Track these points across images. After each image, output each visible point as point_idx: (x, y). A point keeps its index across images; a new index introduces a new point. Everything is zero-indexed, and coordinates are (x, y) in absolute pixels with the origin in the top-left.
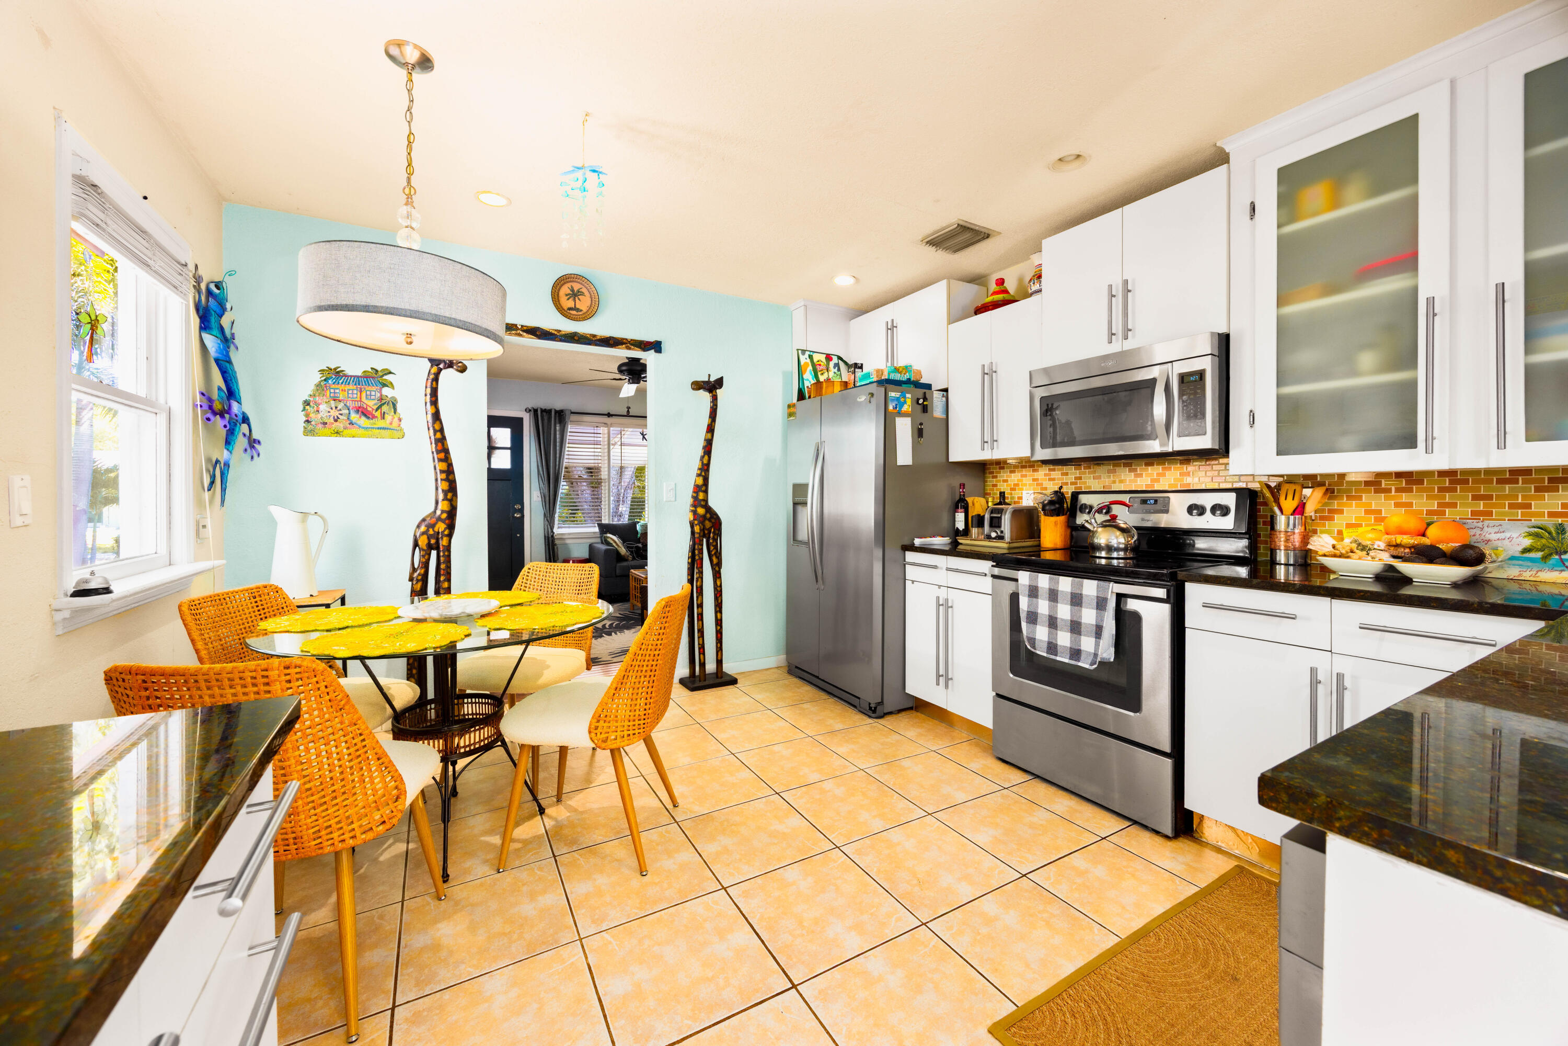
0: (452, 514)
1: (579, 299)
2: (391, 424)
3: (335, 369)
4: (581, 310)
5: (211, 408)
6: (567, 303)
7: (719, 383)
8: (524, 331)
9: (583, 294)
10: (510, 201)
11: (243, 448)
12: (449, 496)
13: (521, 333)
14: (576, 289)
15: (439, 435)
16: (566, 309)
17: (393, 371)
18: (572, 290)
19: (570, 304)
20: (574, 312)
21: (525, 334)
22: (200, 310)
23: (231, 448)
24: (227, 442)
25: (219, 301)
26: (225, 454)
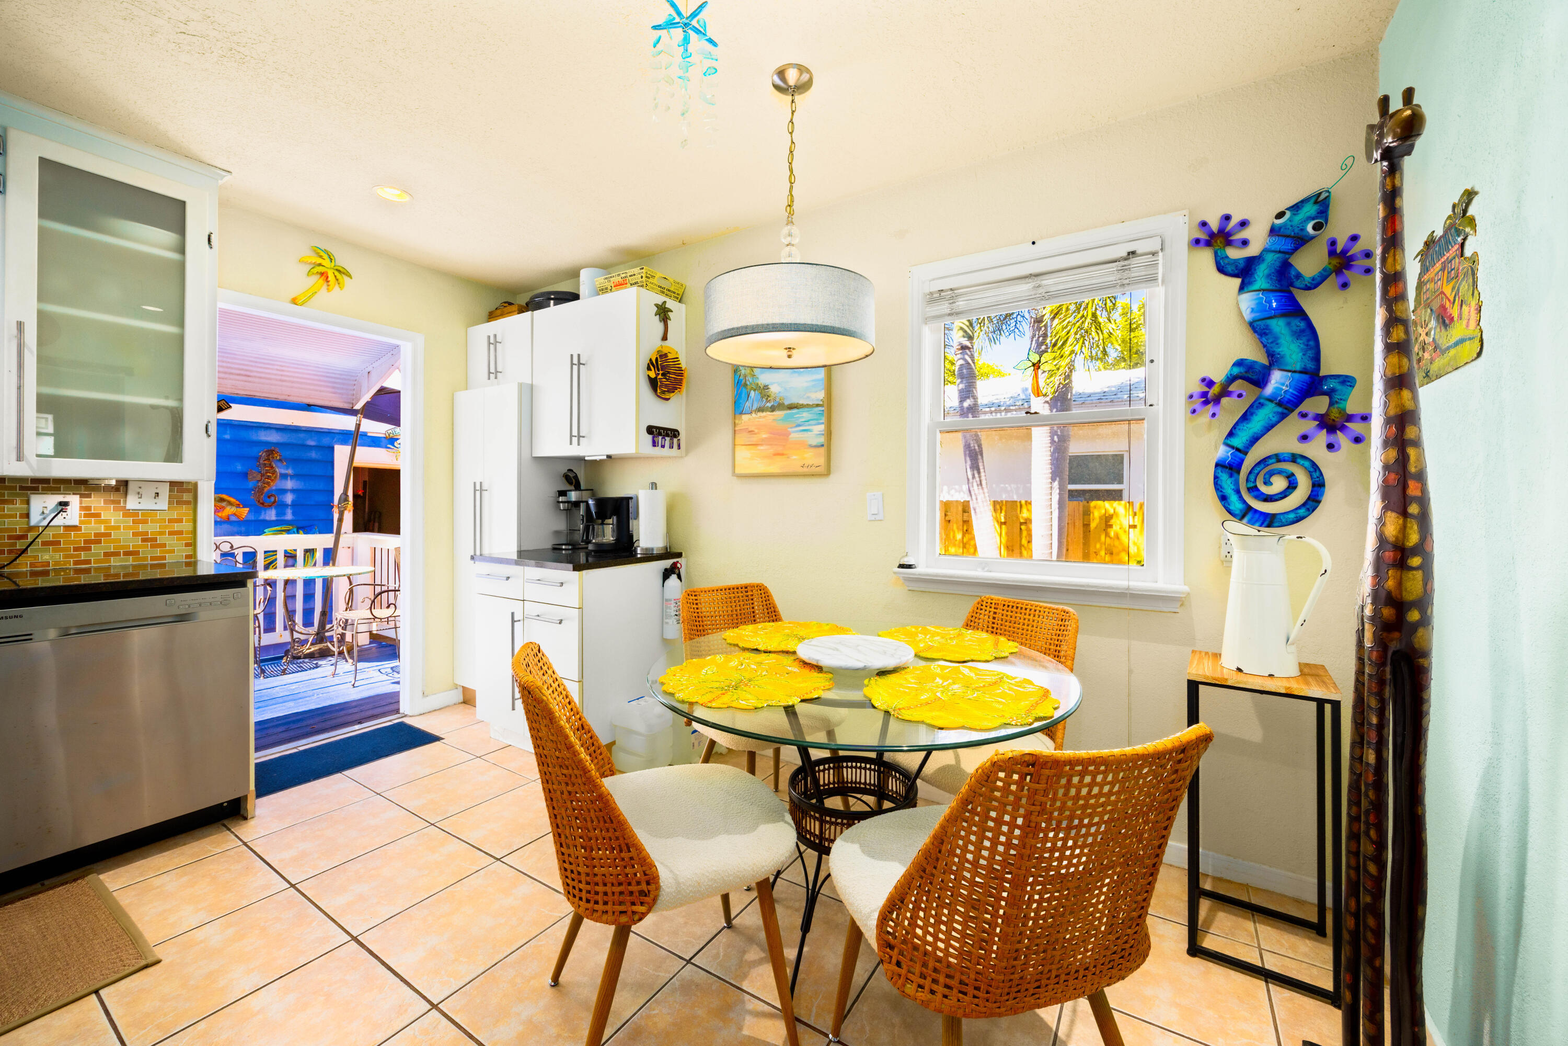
5: (1203, 395)
22: (1230, 269)
23: (1238, 442)
24: (1231, 434)
25: (1288, 232)
26: (1222, 452)
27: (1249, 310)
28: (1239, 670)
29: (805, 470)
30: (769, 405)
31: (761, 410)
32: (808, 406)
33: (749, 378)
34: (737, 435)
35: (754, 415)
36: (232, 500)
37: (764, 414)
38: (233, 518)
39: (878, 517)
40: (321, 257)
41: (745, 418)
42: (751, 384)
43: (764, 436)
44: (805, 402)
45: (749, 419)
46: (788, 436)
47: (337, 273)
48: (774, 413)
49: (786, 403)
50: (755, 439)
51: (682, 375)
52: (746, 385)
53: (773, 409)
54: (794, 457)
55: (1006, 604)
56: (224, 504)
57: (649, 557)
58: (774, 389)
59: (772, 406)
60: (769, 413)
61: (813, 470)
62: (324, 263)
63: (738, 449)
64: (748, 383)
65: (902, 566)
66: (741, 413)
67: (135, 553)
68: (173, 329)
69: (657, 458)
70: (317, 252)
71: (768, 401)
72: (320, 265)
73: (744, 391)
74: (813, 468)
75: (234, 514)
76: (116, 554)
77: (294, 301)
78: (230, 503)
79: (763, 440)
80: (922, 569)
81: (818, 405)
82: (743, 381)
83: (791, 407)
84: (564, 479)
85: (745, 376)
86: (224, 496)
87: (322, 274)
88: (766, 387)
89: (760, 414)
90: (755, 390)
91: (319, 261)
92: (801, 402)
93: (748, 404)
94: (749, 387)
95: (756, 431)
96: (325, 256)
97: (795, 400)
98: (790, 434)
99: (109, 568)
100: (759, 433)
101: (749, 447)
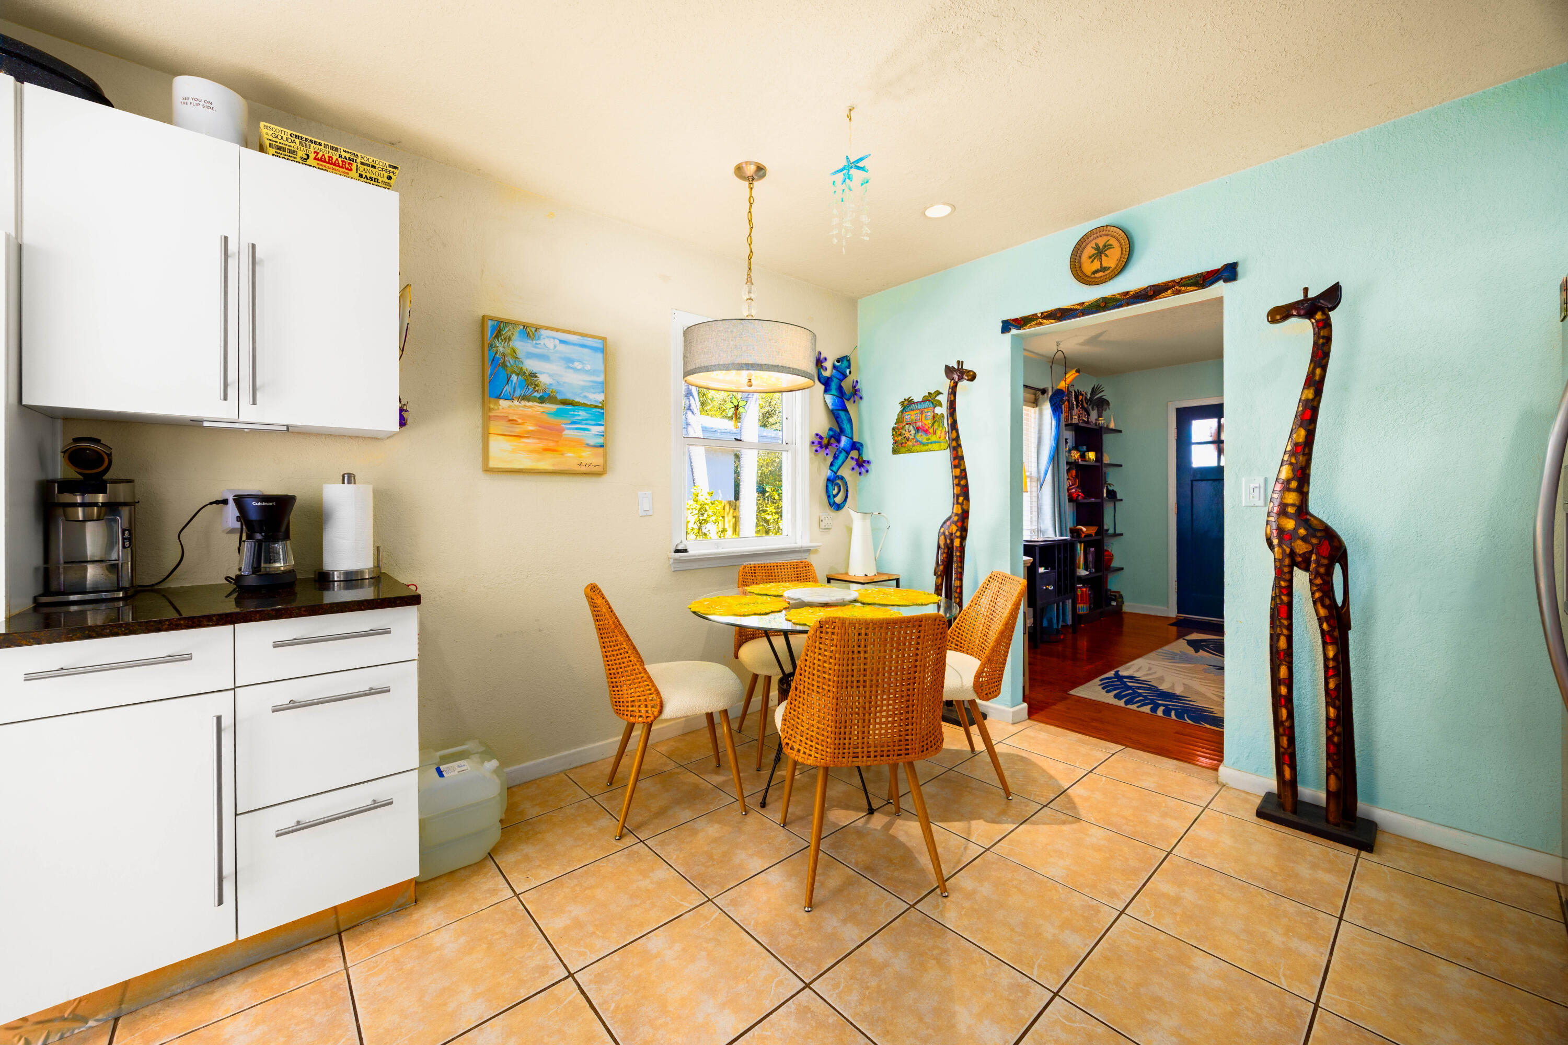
0: (964, 516)
1: (1106, 256)
2: (940, 438)
3: (908, 399)
4: (1109, 268)
5: (820, 443)
6: (1089, 267)
7: (1333, 295)
8: (1043, 318)
9: (1110, 247)
10: (954, 207)
11: (851, 467)
12: (961, 499)
13: (1041, 321)
14: (1101, 246)
15: (954, 444)
16: (1089, 274)
17: (941, 392)
18: (1097, 248)
19: (1096, 265)
20: (1101, 274)
21: (1045, 321)
22: (822, 380)
23: (835, 469)
24: (832, 465)
25: (840, 370)
26: (829, 473)
27: (831, 404)
28: (866, 575)
29: (582, 468)
30: (537, 395)
31: (524, 398)
32: (585, 405)
33: (510, 360)
34: (489, 421)
35: (516, 402)
37: (531, 404)
39: (649, 513)
41: (503, 403)
42: (512, 367)
43: (530, 428)
44: (582, 401)
45: (510, 407)
46: (561, 433)
48: (543, 405)
49: (559, 397)
50: (518, 430)
52: (504, 366)
53: (542, 400)
54: (570, 455)
55: (761, 565)
58: (544, 379)
59: (540, 398)
60: (536, 404)
61: (592, 469)
63: (492, 438)
64: (508, 365)
65: (677, 551)
66: (499, 397)
71: (535, 391)
73: (502, 375)
74: (591, 467)
79: (529, 432)
80: (693, 552)
81: (596, 407)
82: (501, 361)
83: (565, 402)
85: (504, 356)
88: (533, 375)
89: (523, 403)
90: (518, 375)
92: (577, 400)
93: (508, 389)
94: (509, 370)
95: (520, 421)
97: (570, 396)
98: (564, 430)
100: (521, 424)
101: (507, 437)
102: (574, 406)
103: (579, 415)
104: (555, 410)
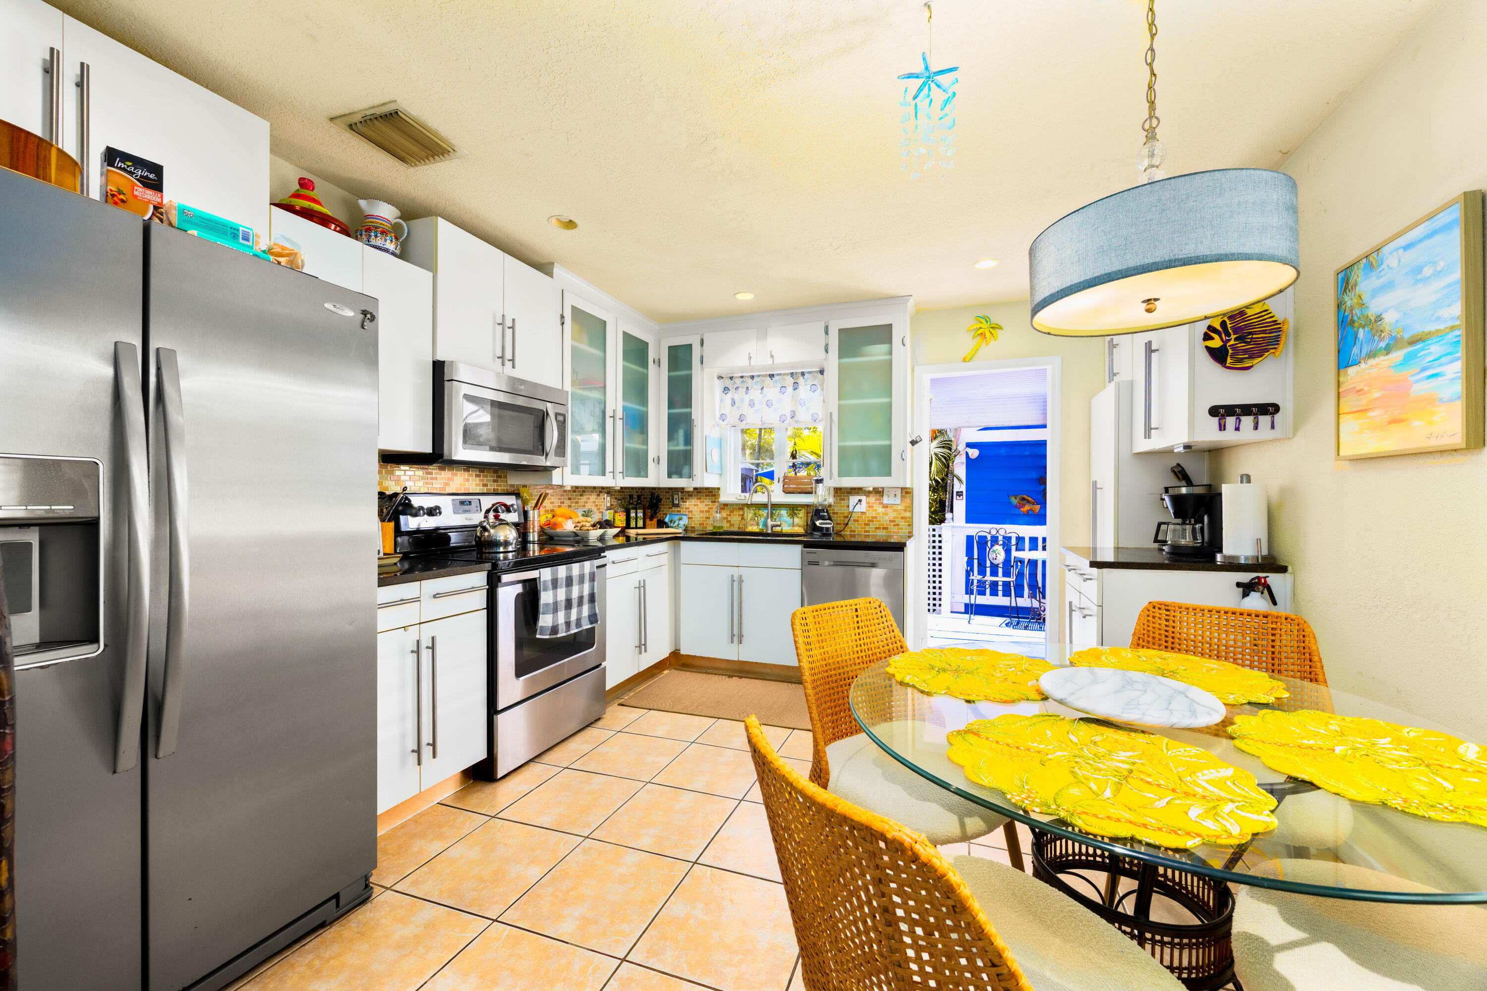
30: (1383, 345)
31: (1371, 355)
32: (1437, 333)
33: (1357, 311)
34: (1342, 400)
35: (1363, 365)
36: (1030, 499)
37: (1377, 360)
38: (1030, 513)
40: (981, 322)
41: (1352, 371)
42: (1359, 318)
43: (1377, 394)
45: (1357, 372)
46: (1408, 390)
47: (991, 330)
48: (1390, 356)
49: (1407, 336)
50: (1365, 401)
51: (1279, 330)
52: (1353, 321)
54: (1418, 424)
56: (1024, 502)
57: (1232, 566)
59: (1387, 347)
60: (1382, 358)
61: (1446, 442)
62: (982, 326)
63: (1343, 418)
64: (1355, 318)
66: (1347, 366)
67: (886, 528)
68: (885, 400)
69: (1262, 442)
70: (978, 319)
71: (1381, 339)
72: (981, 328)
73: (1350, 331)
74: (1445, 438)
75: (1031, 510)
76: (879, 528)
77: (964, 360)
78: (1028, 502)
79: (1375, 401)
81: (1451, 329)
82: (1350, 317)
83: (1414, 340)
84: (1172, 475)
85: (1351, 309)
86: (1025, 497)
87: (981, 334)
88: (1379, 318)
89: (1372, 362)
90: (1364, 326)
91: (979, 325)
93: (1355, 350)
94: (1356, 325)
95: (1366, 389)
96: (983, 321)
99: (876, 535)
100: (1369, 392)
101: (1356, 415)
102: (1423, 341)
103: (1430, 354)
104: (1402, 358)
